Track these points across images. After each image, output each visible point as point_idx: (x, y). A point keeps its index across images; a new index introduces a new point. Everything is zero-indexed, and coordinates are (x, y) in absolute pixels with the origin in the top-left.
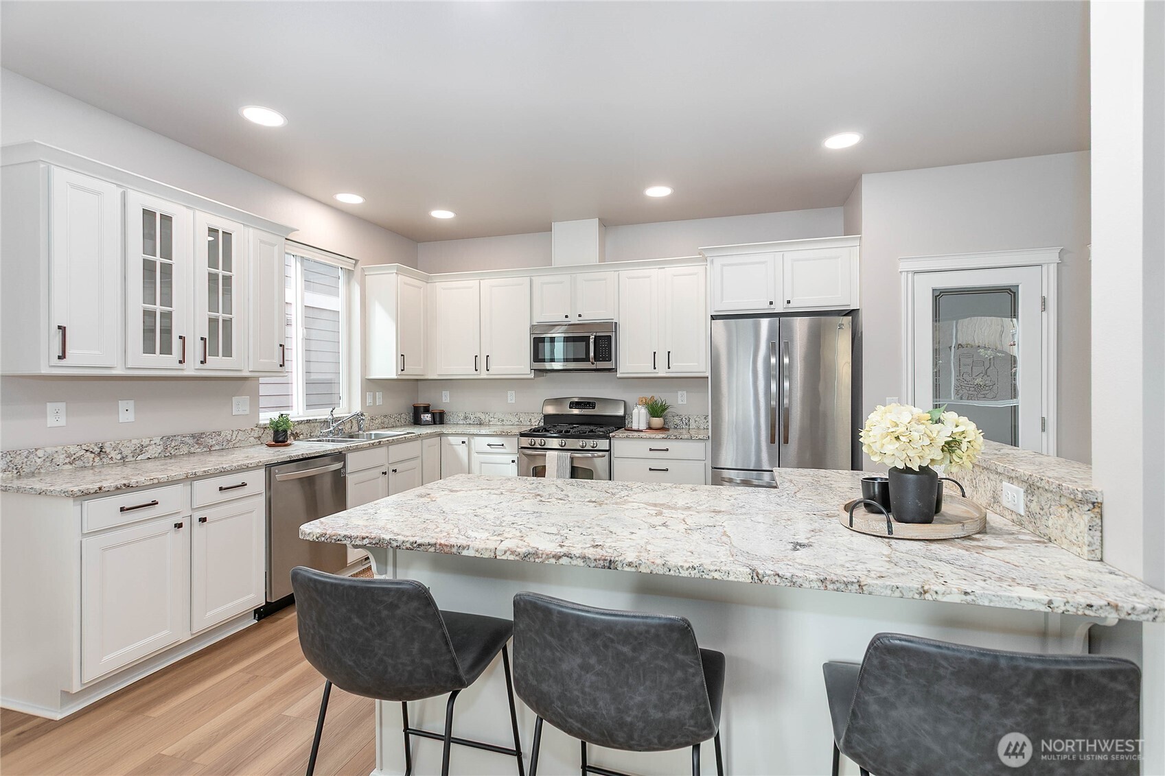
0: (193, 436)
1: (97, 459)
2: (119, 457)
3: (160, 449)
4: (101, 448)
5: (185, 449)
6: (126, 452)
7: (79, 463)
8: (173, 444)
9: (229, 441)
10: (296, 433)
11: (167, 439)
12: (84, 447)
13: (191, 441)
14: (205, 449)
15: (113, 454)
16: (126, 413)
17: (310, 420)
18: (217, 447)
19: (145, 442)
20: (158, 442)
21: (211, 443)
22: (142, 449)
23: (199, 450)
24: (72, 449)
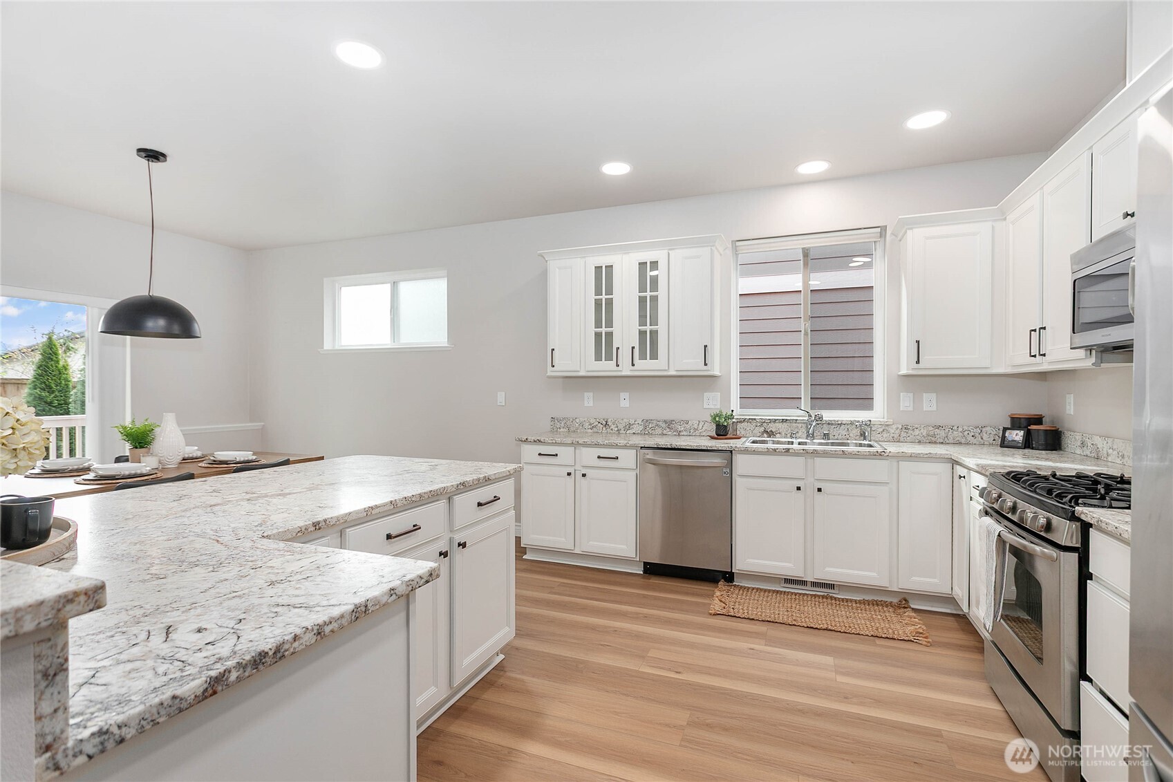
0: (665, 422)
1: (604, 428)
2: (616, 429)
3: (641, 428)
4: (606, 422)
5: (659, 431)
6: (621, 427)
7: (595, 430)
8: (650, 426)
9: (696, 430)
10: (771, 431)
11: (646, 422)
12: (598, 420)
13: (664, 425)
14: (675, 433)
15: (613, 427)
16: (624, 400)
17: (787, 420)
18: (685, 433)
19: (632, 422)
20: (640, 423)
21: (679, 429)
22: (629, 426)
23: (670, 433)
24: (592, 421)
